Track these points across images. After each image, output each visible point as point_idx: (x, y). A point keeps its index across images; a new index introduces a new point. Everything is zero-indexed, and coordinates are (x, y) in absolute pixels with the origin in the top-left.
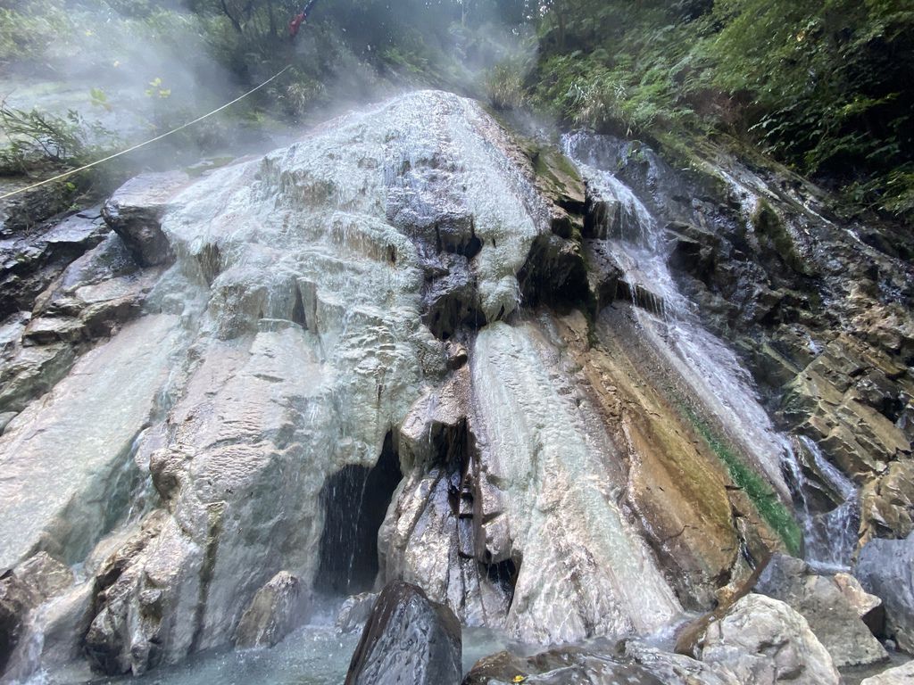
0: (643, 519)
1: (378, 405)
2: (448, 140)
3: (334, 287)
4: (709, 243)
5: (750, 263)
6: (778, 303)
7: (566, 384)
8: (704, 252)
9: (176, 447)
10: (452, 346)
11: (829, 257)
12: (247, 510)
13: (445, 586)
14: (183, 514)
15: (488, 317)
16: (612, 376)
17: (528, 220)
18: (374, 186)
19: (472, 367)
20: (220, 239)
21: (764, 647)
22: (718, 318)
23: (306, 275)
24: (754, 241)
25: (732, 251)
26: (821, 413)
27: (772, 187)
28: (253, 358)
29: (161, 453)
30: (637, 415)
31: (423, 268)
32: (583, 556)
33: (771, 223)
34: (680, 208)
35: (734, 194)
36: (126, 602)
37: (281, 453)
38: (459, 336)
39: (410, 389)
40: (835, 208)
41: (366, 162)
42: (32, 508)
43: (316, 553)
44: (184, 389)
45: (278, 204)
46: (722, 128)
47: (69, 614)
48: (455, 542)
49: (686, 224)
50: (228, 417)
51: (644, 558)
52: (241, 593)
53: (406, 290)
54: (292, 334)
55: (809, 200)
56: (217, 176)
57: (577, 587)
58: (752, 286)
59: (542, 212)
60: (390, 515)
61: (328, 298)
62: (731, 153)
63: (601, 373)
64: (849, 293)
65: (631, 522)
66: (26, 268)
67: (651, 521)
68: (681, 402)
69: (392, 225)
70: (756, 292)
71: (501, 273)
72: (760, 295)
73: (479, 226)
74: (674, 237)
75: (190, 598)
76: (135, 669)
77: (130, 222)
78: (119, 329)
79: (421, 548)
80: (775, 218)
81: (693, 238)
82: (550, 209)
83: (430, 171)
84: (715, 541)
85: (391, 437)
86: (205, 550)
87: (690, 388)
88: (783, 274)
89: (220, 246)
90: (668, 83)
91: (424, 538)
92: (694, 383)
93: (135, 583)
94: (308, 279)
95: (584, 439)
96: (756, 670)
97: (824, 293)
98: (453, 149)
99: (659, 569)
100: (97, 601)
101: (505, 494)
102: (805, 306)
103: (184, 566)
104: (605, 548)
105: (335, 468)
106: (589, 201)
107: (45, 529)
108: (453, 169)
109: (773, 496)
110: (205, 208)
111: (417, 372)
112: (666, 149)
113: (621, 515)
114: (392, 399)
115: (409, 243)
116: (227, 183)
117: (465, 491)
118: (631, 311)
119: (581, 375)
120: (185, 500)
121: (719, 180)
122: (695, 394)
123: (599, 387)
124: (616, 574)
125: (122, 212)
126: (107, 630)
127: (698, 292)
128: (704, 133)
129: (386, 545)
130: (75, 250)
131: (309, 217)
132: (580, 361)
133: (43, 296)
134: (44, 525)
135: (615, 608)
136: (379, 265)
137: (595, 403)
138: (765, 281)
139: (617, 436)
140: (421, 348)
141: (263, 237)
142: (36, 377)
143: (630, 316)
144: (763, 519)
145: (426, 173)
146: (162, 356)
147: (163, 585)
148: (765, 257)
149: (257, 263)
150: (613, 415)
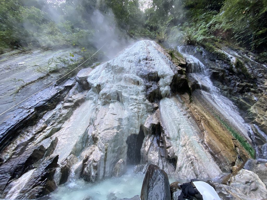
0: (209, 148)
1: (138, 120)
2: (149, 53)
3: (126, 92)
4: (222, 72)
5: (234, 76)
6: (244, 87)
7: (185, 113)
8: (221, 74)
9: (97, 131)
10: (154, 104)
11: (258, 73)
12: (112, 145)
13: (158, 164)
14: (99, 146)
15: (163, 96)
16: (197, 110)
17: (172, 71)
18: (133, 67)
19: (160, 109)
20: (100, 83)
21: (247, 183)
22: (226, 92)
23: (119, 89)
24: (235, 70)
25: (229, 73)
26: (259, 117)
27: (239, 54)
28: (110, 110)
29: (94, 132)
30: (205, 120)
31: (146, 85)
32: (194, 157)
33: (240, 65)
34: (212, 63)
35: (228, 58)
36: (90, 166)
37: (118, 131)
38: (156, 102)
39: (145, 116)
40: (259, 59)
41: (130, 61)
42: (69, 144)
43: (127, 155)
44: (96, 117)
45: (111, 73)
46: (223, 39)
47: (79, 168)
48: (160, 153)
49: (214, 67)
50: (106, 124)
51: (210, 158)
52: (112, 164)
53: (142, 91)
54: (117, 103)
55: (251, 57)
56: (97, 68)
57: (193, 166)
58: (236, 83)
59: (175, 69)
60: (143, 146)
61: (124, 94)
62: (226, 46)
63: (194, 109)
64: (265, 83)
65: (206, 149)
66: (61, 92)
67: (212, 148)
68: (217, 116)
69: (138, 76)
70: (237, 84)
71: (165, 85)
72: (238, 85)
73: (159, 74)
74: (212, 71)
75: (102, 165)
76: (93, 181)
77: (81, 80)
78: (81, 104)
79: (152, 154)
80: (241, 63)
81: (217, 70)
82: (177, 67)
83: (145, 61)
84: (230, 154)
85: (142, 127)
86: (105, 154)
87: (219, 112)
88: (245, 78)
89: (100, 84)
90: (206, 29)
91: (152, 152)
92: (220, 111)
93: (92, 161)
94: (120, 91)
95: (191, 127)
96: (245, 188)
97: (257, 83)
98: (151, 55)
99: (215, 161)
100: (84, 165)
101: (172, 142)
102: (252, 87)
103: (101, 158)
104: (199, 156)
105: (129, 135)
106: (187, 63)
107: (72, 149)
108: (151, 60)
109: (246, 141)
110: (96, 76)
111: (146, 111)
112: (207, 47)
113: (203, 147)
114: (141, 118)
115: (142, 80)
116: (100, 69)
117: (161, 140)
118: (201, 92)
119: (189, 110)
120: (100, 143)
121: (223, 54)
122: (221, 114)
123: (194, 113)
124: (203, 162)
125: (80, 78)
126: (87, 172)
127: (219, 85)
128: (218, 41)
129: (143, 153)
130: (70, 87)
131: (119, 76)
132: (188, 106)
133: (65, 98)
134: (72, 148)
135: (203, 171)
136: (135, 86)
137: (193, 117)
138: (239, 81)
139: (200, 126)
140: (147, 106)
141: (109, 81)
142: (66, 116)
143: (201, 93)
144: (243, 148)
145: (145, 62)
146: (91, 110)
147: (97, 162)
148: (239, 74)
149: (108, 88)
150: (198, 120)
